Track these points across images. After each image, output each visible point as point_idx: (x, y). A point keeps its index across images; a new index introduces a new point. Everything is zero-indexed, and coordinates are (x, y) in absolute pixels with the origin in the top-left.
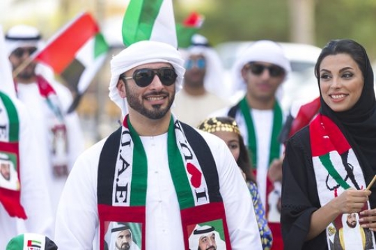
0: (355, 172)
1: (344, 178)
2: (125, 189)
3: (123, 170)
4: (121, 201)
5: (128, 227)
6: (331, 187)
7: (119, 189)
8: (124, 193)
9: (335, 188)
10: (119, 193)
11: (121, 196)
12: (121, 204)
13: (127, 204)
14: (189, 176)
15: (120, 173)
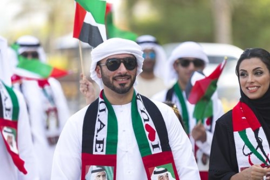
0: (263, 144)
1: (255, 148)
2: (102, 142)
3: (101, 129)
4: (99, 151)
5: (104, 169)
6: (246, 153)
7: (98, 142)
8: (101, 145)
9: (249, 154)
10: (98, 145)
11: (100, 147)
12: (99, 153)
13: (104, 153)
14: (147, 133)
15: (98, 131)
